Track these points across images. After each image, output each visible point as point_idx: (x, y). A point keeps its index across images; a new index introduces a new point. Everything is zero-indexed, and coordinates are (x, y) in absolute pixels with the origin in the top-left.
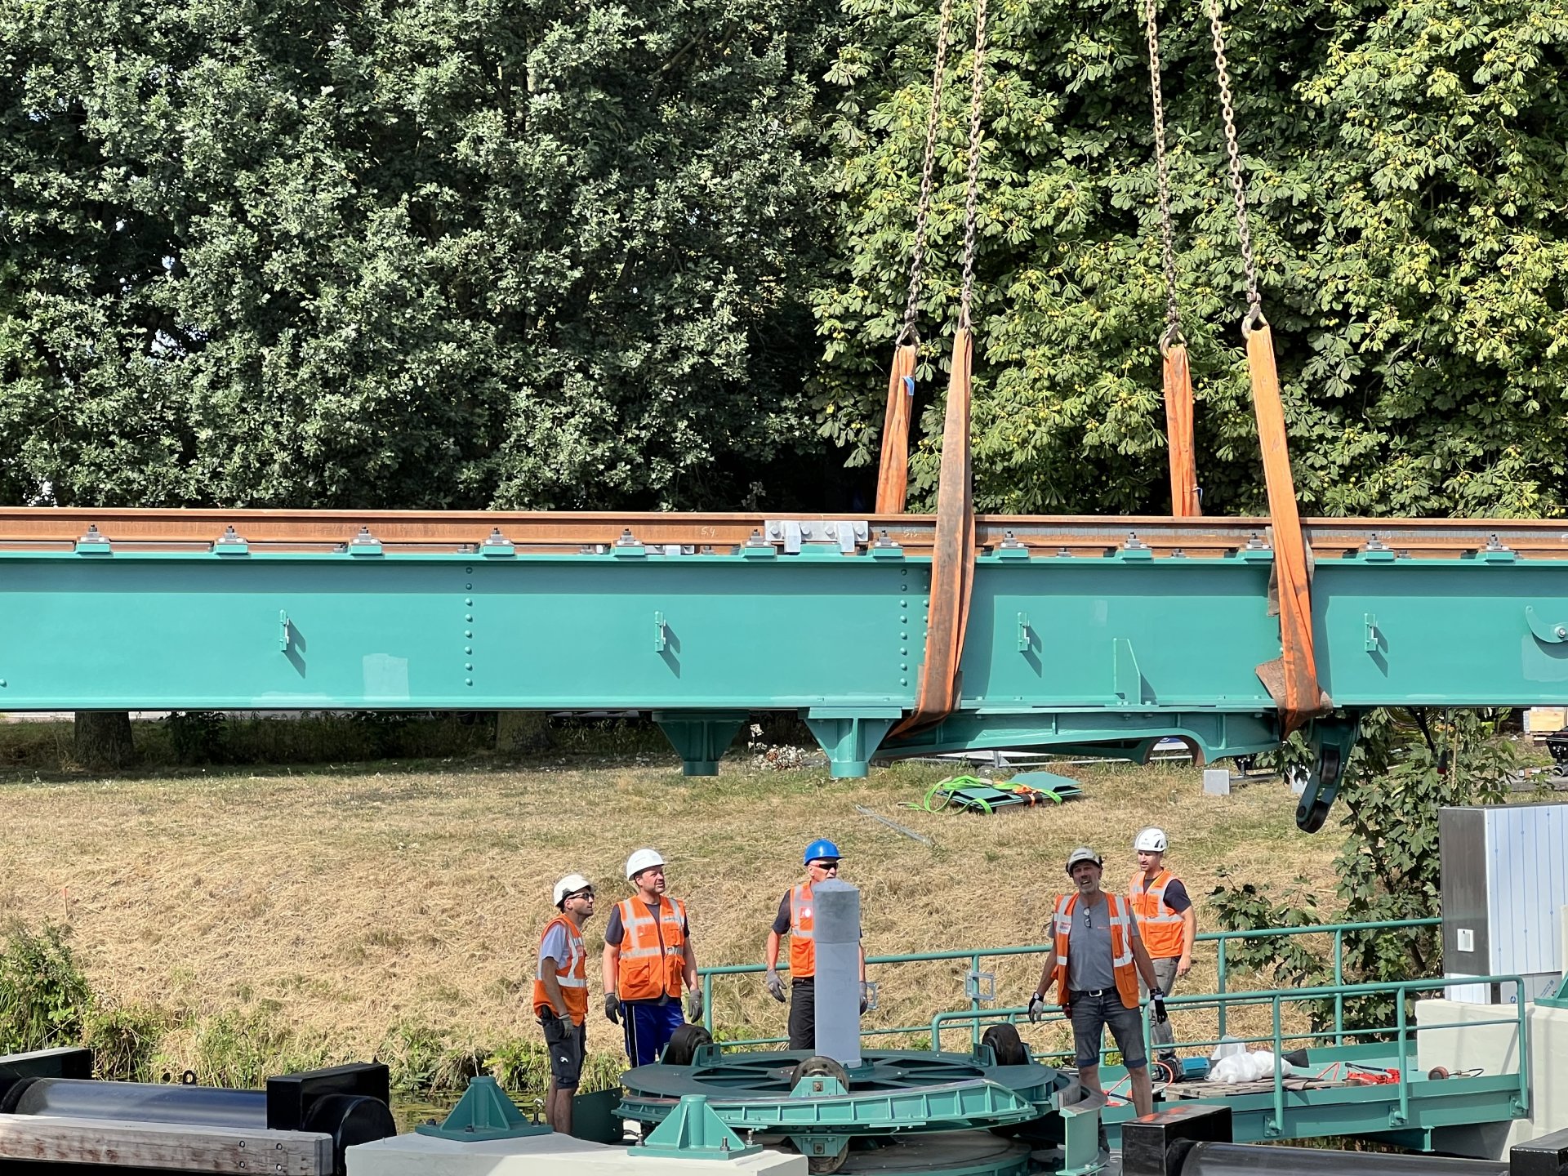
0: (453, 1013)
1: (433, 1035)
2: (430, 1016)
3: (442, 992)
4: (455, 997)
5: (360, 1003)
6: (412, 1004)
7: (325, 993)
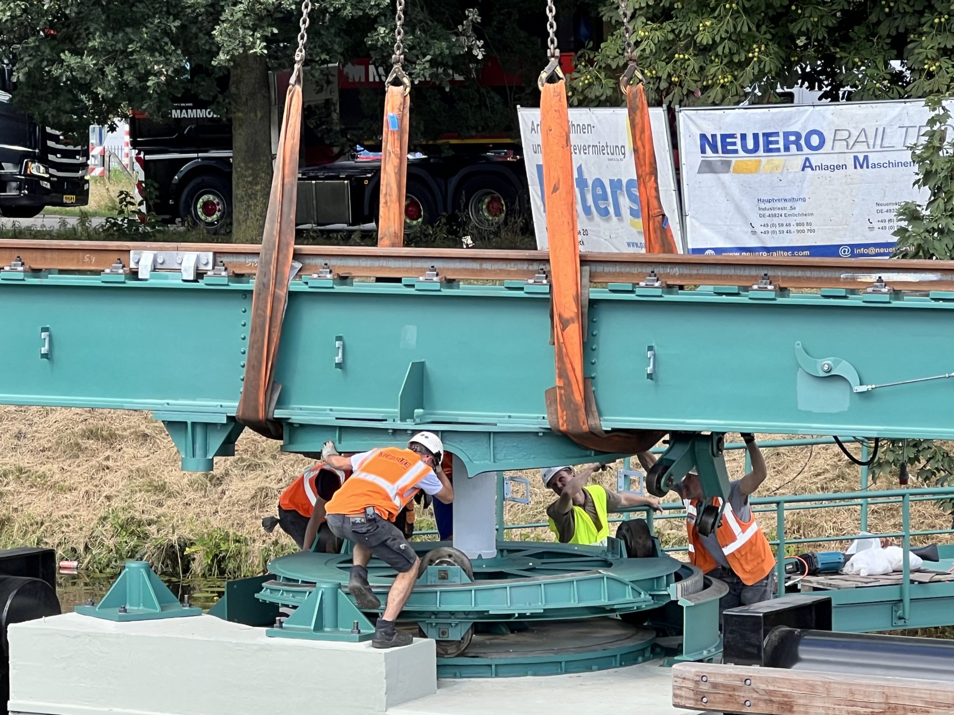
0: (160, 505)
1: (140, 524)
2: (139, 506)
3: (150, 484)
4: (161, 488)
5: (75, 493)
6: (122, 496)
7: (42, 483)
